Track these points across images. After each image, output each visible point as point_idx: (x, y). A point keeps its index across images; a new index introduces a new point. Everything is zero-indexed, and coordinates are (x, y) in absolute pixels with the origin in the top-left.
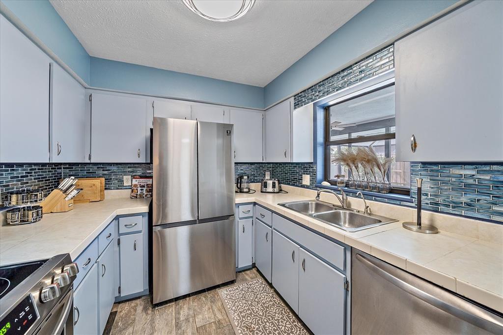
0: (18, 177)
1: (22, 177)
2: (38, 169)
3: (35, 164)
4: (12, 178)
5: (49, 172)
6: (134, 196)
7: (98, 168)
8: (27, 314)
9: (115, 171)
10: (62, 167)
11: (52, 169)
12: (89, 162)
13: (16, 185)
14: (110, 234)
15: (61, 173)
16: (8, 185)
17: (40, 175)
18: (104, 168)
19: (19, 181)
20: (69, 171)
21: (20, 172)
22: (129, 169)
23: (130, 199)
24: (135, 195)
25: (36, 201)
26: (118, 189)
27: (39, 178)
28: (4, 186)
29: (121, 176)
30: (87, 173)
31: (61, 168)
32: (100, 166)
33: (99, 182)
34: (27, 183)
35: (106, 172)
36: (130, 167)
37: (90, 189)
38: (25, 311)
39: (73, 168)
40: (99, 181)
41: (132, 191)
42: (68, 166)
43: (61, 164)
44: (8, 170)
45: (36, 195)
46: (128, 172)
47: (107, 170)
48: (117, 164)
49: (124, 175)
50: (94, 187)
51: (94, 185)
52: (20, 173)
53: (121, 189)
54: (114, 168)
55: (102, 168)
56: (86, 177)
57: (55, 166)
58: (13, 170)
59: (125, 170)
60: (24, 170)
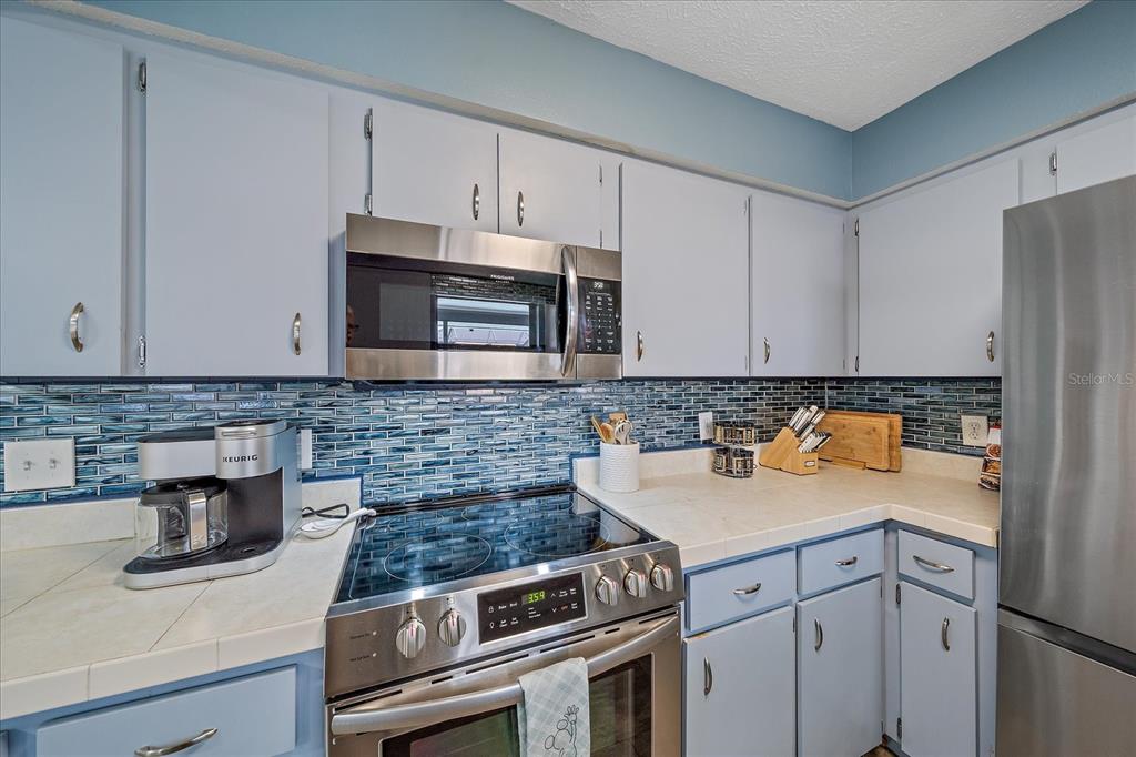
0: (739, 400)
1: (746, 400)
2: (775, 388)
3: (769, 379)
4: (729, 400)
5: (795, 393)
6: (990, 484)
7: (893, 389)
8: (571, 599)
9: (936, 399)
10: (826, 385)
11: (802, 388)
12: (855, 375)
13: (735, 411)
14: (855, 559)
15: (824, 398)
16: (724, 412)
17: (778, 399)
18: (905, 390)
19: (742, 406)
20: (838, 393)
21: (743, 391)
22: (982, 397)
23: (978, 487)
24: (994, 481)
25: (741, 442)
26: (947, 451)
27: (777, 404)
28: (719, 412)
29: (954, 415)
30: (869, 400)
31: (824, 388)
32: (896, 385)
33: (885, 425)
34: (755, 410)
35: (913, 402)
36: (986, 391)
37: (866, 436)
38: (569, 592)
39: (842, 388)
40: (886, 421)
41: (986, 466)
42: (835, 384)
43: (823, 379)
44: (723, 389)
45: (741, 432)
46: (979, 404)
47: (915, 397)
48: (943, 380)
49: (965, 413)
50: (874, 436)
51: (874, 430)
52: (742, 394)
53: (956, 452)
54: (933, 392)
55: (902, 389)
56: (869, 411)
57: (809, 383)
58: (732, 388)
59: (966, 400)
60: (749, 389)
